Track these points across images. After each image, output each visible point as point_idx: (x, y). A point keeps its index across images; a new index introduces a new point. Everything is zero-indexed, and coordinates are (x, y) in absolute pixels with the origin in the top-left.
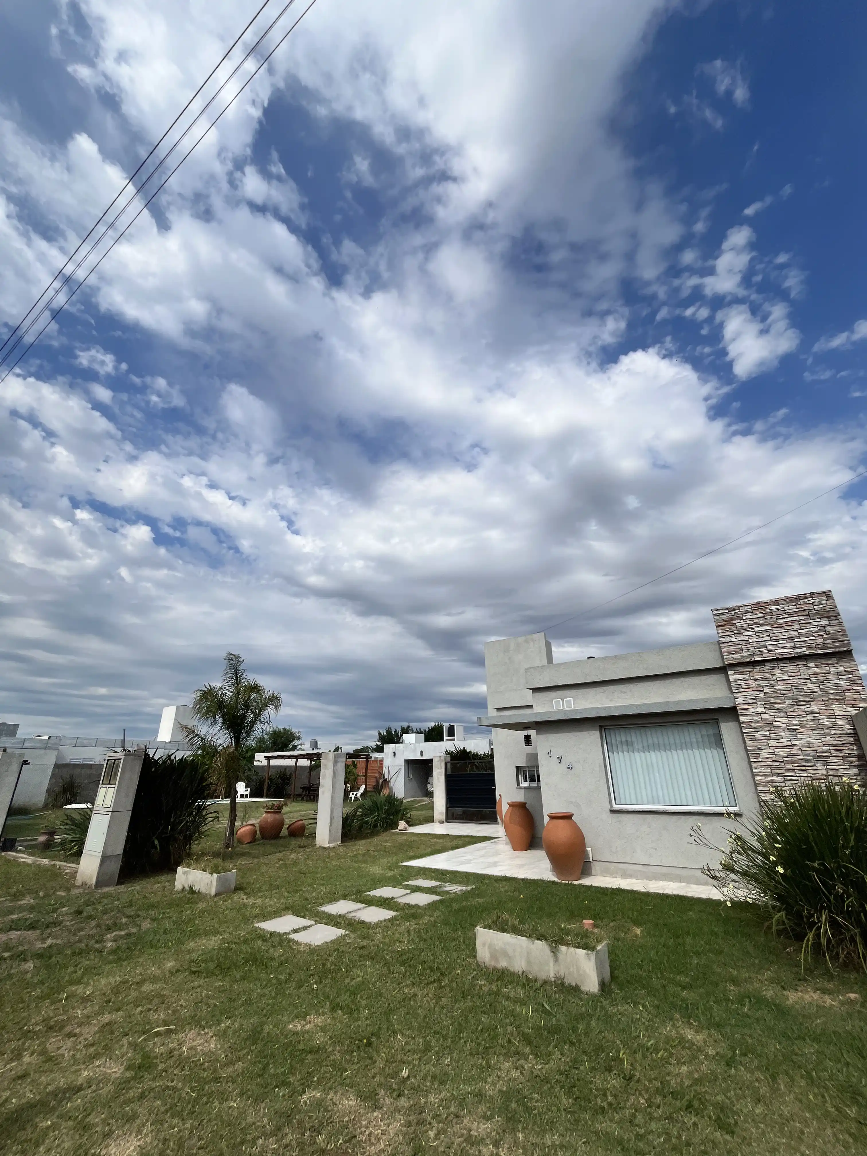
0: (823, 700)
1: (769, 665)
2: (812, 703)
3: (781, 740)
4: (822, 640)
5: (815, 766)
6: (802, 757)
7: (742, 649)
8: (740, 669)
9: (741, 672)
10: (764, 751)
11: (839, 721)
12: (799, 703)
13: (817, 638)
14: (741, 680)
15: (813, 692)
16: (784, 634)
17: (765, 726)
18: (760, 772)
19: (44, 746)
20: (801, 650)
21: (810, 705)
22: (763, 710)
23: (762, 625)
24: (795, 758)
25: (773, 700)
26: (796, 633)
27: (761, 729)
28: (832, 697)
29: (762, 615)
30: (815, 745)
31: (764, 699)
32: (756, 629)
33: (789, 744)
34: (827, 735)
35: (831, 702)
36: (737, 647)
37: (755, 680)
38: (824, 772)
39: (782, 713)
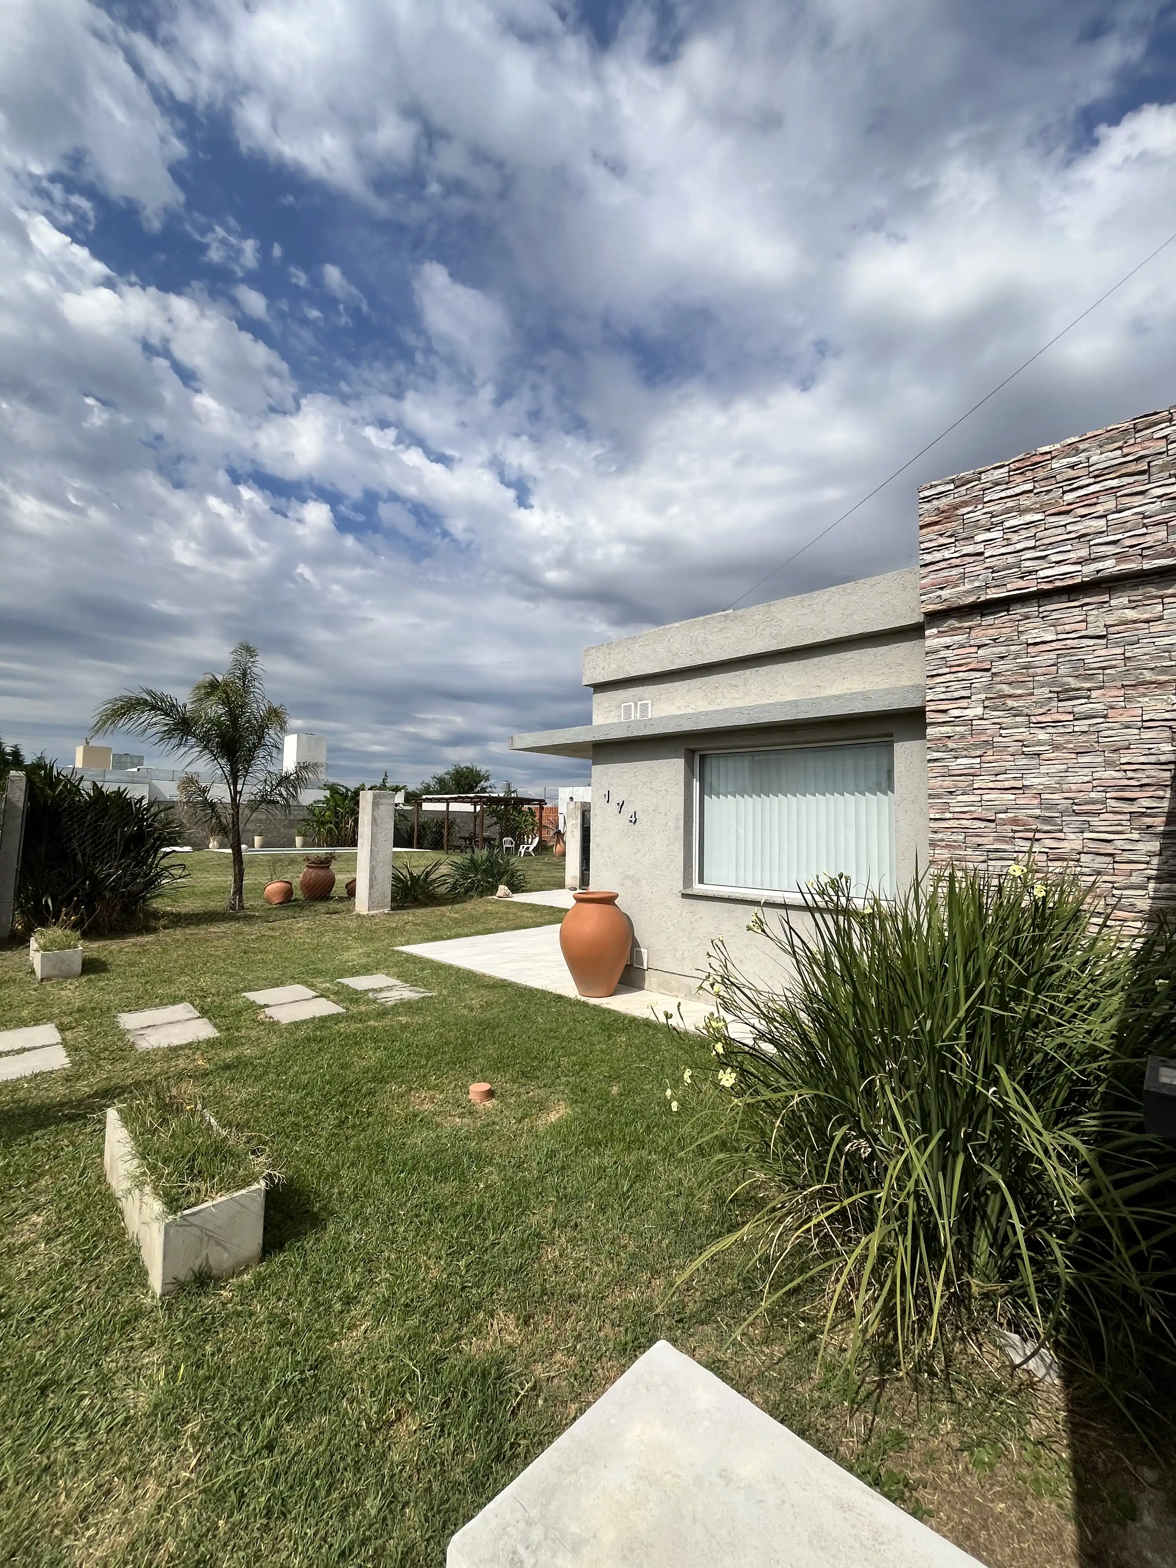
0: (1123, 686)
1: (1020, 611)
2: (1094, 694)
3: (999, 778)
4: (1162, 535)
5: (1061, 831)
6: (1037, 812)
7: (963, 576)
8: (953, 623)
9: (953, 630)
10: (960, 798)
11: (1147, 735)
12: (1065, 694)
13: (1151, 529)
14: (948, 647)
15: (1104, 668)
16: (1069, 528)
17: (976, 746)
18: (943, 840)
19: (130, 779)
20: (1099, 565)
21: (1089, 697)
22: (979, 711)
23: (1023, 512)
24: (1021, 814)
25: (1007, 689)
26: (1103, 522)
27: (965, 753)
28: (1148, 676)
29: (1028, 486)
30: (1074, 787)
31: (989, 687)
32: (1007, 524)
33: (1018, 784)
34: (1109, 764)
35: (1141, 690)
36: (954, 571)
37: (979, 647)
38: (1077, 845)
39: (1018, 719)
